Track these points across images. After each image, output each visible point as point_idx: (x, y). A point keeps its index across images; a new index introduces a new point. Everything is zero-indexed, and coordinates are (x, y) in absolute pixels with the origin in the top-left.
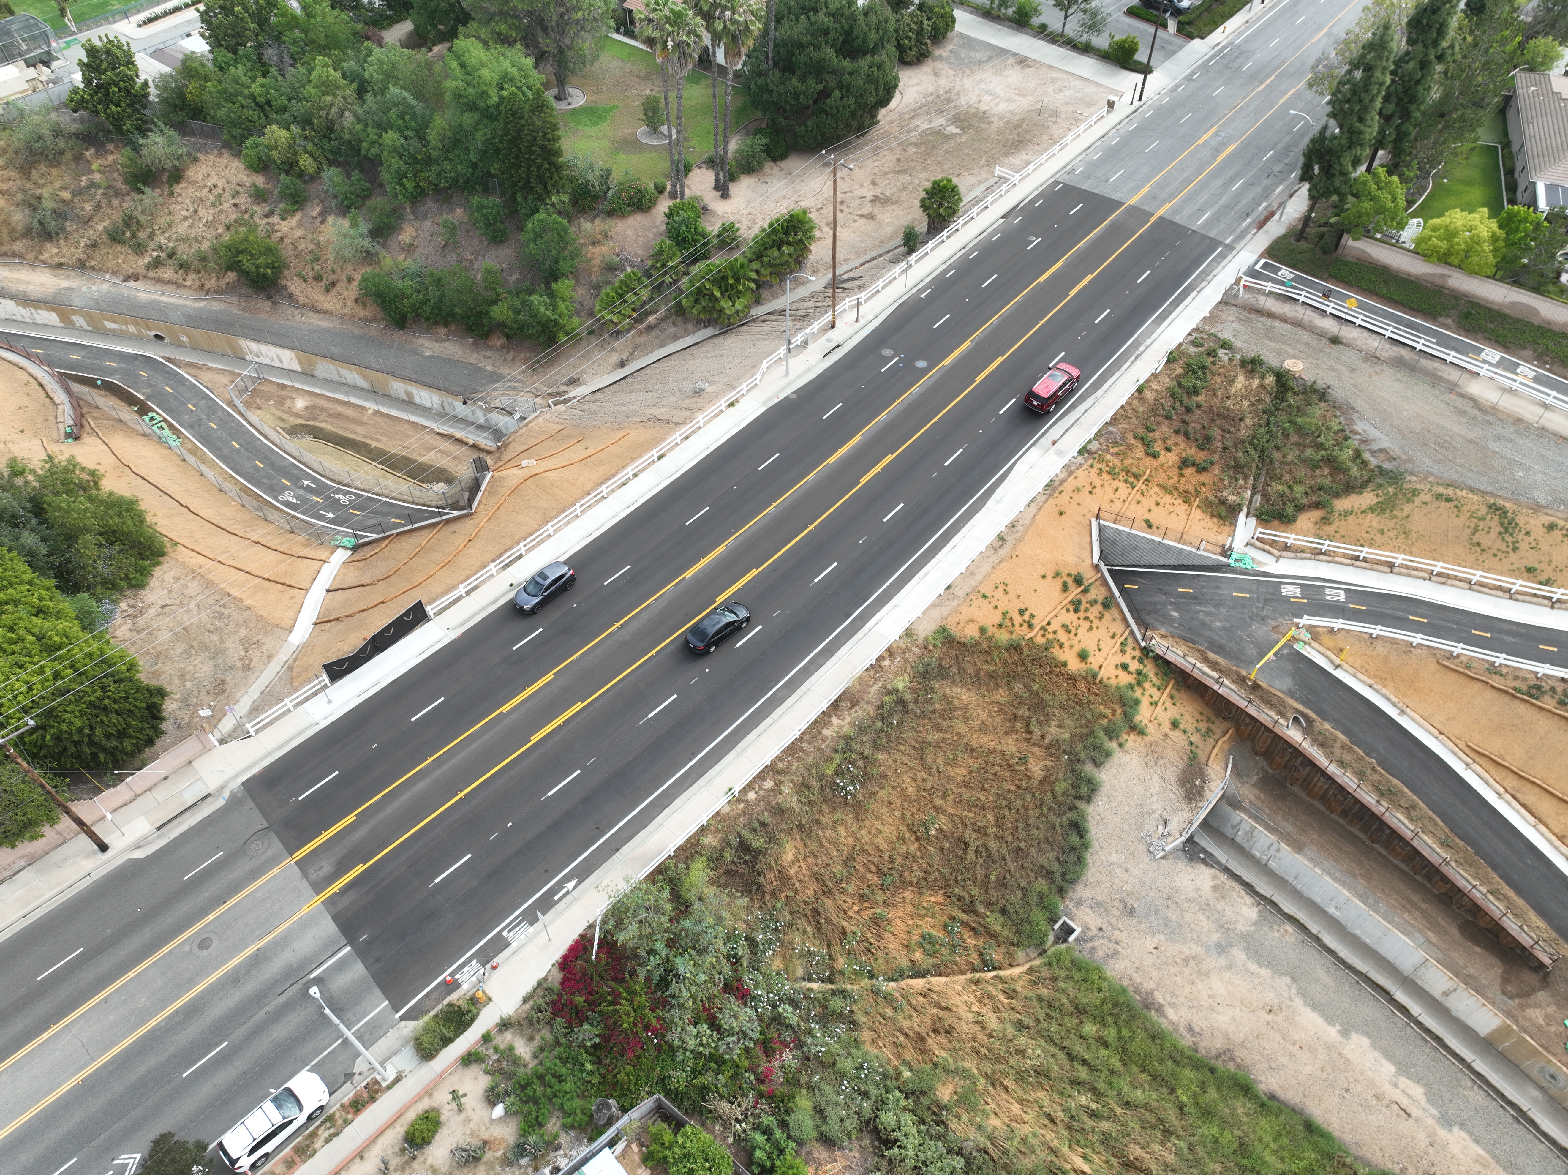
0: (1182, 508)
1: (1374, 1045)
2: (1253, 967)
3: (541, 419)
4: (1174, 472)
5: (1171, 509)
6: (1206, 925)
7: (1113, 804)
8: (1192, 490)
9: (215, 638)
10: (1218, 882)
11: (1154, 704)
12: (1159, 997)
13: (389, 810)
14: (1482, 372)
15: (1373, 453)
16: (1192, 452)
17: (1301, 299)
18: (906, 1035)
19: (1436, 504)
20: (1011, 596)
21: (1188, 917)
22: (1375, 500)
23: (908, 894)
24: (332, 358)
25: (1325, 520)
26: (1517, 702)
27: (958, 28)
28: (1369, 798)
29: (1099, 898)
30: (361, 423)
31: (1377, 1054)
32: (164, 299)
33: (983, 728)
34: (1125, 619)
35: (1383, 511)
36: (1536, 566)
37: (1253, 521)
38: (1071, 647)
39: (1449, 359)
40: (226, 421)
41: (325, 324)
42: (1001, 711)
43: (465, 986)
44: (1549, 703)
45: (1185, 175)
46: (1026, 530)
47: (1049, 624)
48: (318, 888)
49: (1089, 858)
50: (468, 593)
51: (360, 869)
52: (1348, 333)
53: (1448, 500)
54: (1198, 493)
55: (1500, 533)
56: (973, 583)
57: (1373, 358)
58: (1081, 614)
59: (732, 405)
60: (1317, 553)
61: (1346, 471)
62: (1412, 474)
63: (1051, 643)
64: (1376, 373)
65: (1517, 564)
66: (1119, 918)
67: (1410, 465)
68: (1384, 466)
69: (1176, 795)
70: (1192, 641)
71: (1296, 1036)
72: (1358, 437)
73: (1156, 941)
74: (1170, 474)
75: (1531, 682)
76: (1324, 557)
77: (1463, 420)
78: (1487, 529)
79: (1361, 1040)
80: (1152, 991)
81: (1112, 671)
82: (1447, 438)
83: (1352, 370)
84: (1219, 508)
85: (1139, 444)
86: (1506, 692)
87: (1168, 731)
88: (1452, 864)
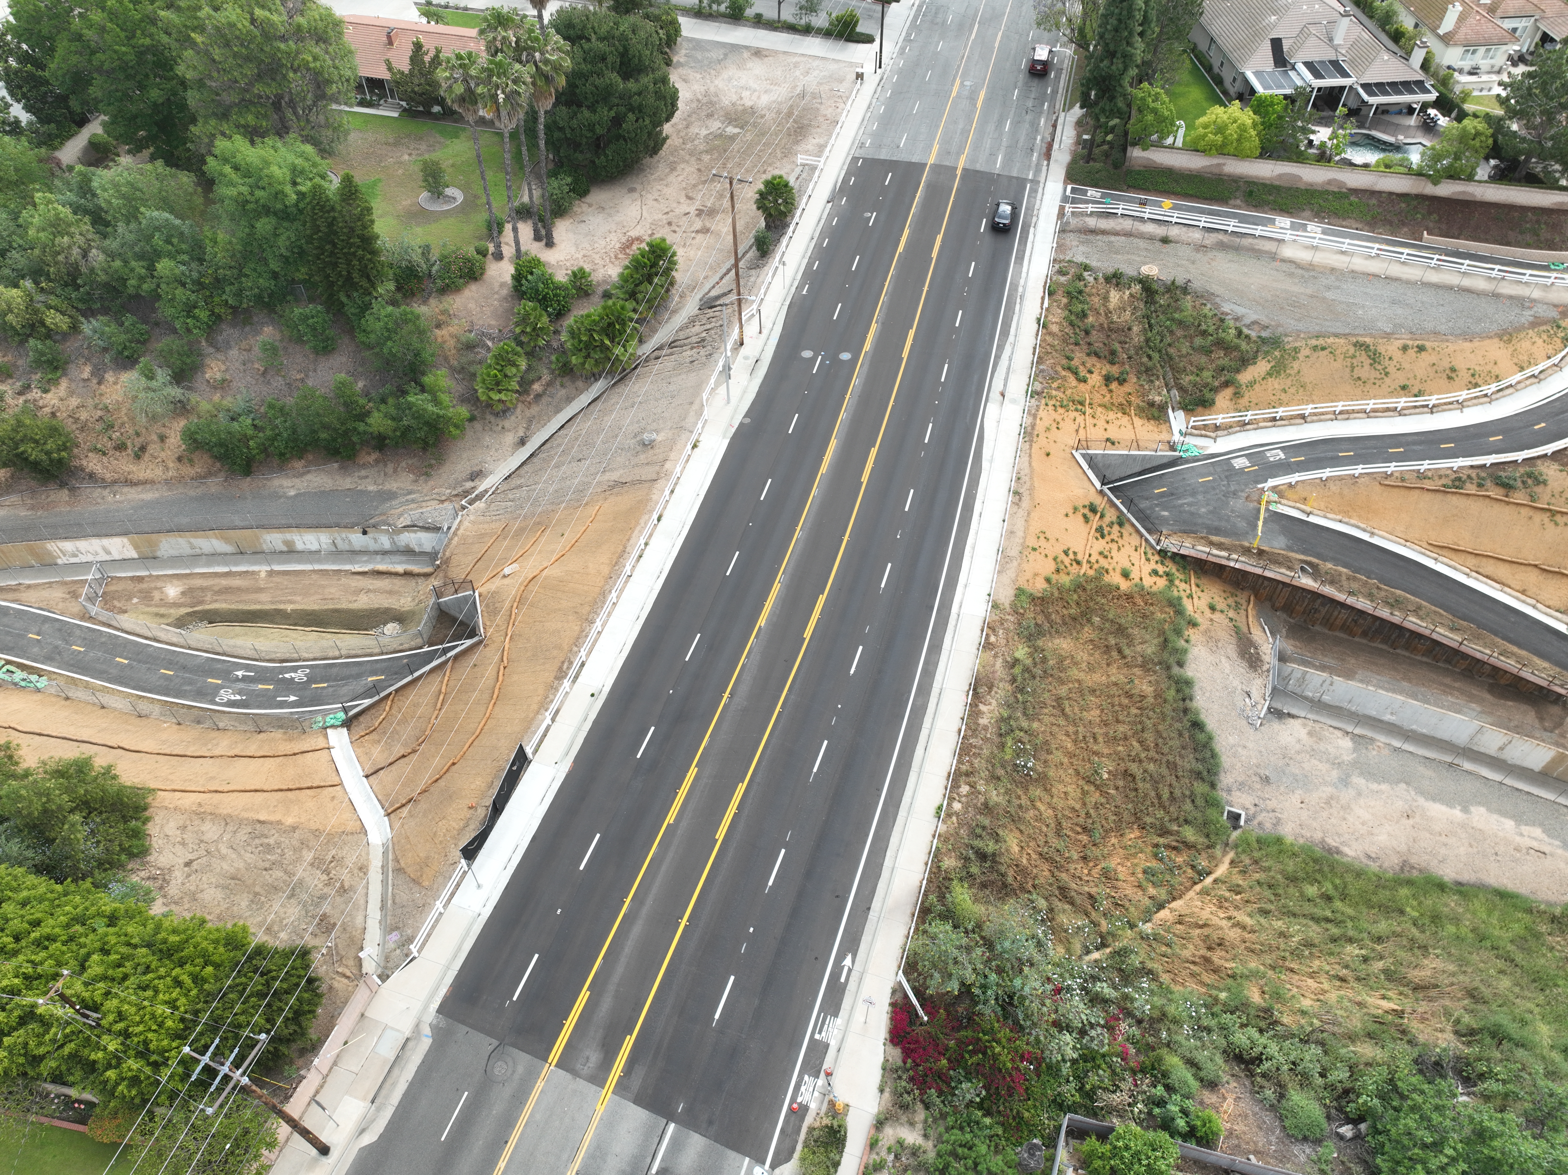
0: (1125, 420)
2: (1374, 786)
3: (466, 524)
4: (1104, 390)
5: (1118, 423)
6: (1323, 767)
7: (1208, 694)
8: (1124, 401)
9: (278, 874)
10: (1309, 728)
11: (1191, 596)
12: (1331, 842)
13: (620, 970)
14: (1287, 238)
15: (1248, 326)
16: (1107, 368)
17: (1120, 212)
18: (1194, 963)
19: (1316, 355)
20: (1052, 541)
21: (1306, 765)
22: (1269, 366)
23: (1114, 840)
24: (179, 530)
25: (1237, 395)
26: (1449, 496)
27: (685, 32)
28: (1384, 613)
29: (1240, 779)
30: (260, 590)
31: (1495, 816)
33: (1091, 669)
34: (1138, 531)
35: (1278, 373)
36: (1407, 383)
37: (1181, 414)
38: (1114, 570)
39: (1257, 233)
40: (91, 639)
41: (148, 496)
42: (1096, 647)
43: (813, 1106)
44: (1471, 489)
45: (960, 126)
46: (1031, 478)
47: (1090, 556)
48: (598, 1080)
49: (1217, 748)
50: (553, 720)
51: (629, 1042)
52: (1174, 232)
53: (1323, 349)
54: (1130, 403)
55: (1371, 365)
56: (1018, 540)
57: (1201, 248)
58: (1108, 538)
59: (695, 446)
60: (1243, 425)
61: (1237, 348)
62: (1286, 335)
63: (1100, 572)
64: (1212, 259)
65: (1393, 386)
66: (1261, 790)
67: (1281, 329)
68: (1263, 335)
69: (1243, 668)
70: (1192, 532)
71: (1437, 828)
72: (1229, 317)
73: (1298, 796)
74: (1103, 393)
75: (1452, 477)
76: (1250, 426)
77: (1296, 280)
78: (1360, 364)
79: (1479, 810)
80: (1323, 839)
81: (1150, 579)
82: (1294, 299)
83: (1192, 261)
84: (1152, 411)
85: (1068, 374)
86: (1438, 490)
87: (1211, 615)
88: (1465, 642)
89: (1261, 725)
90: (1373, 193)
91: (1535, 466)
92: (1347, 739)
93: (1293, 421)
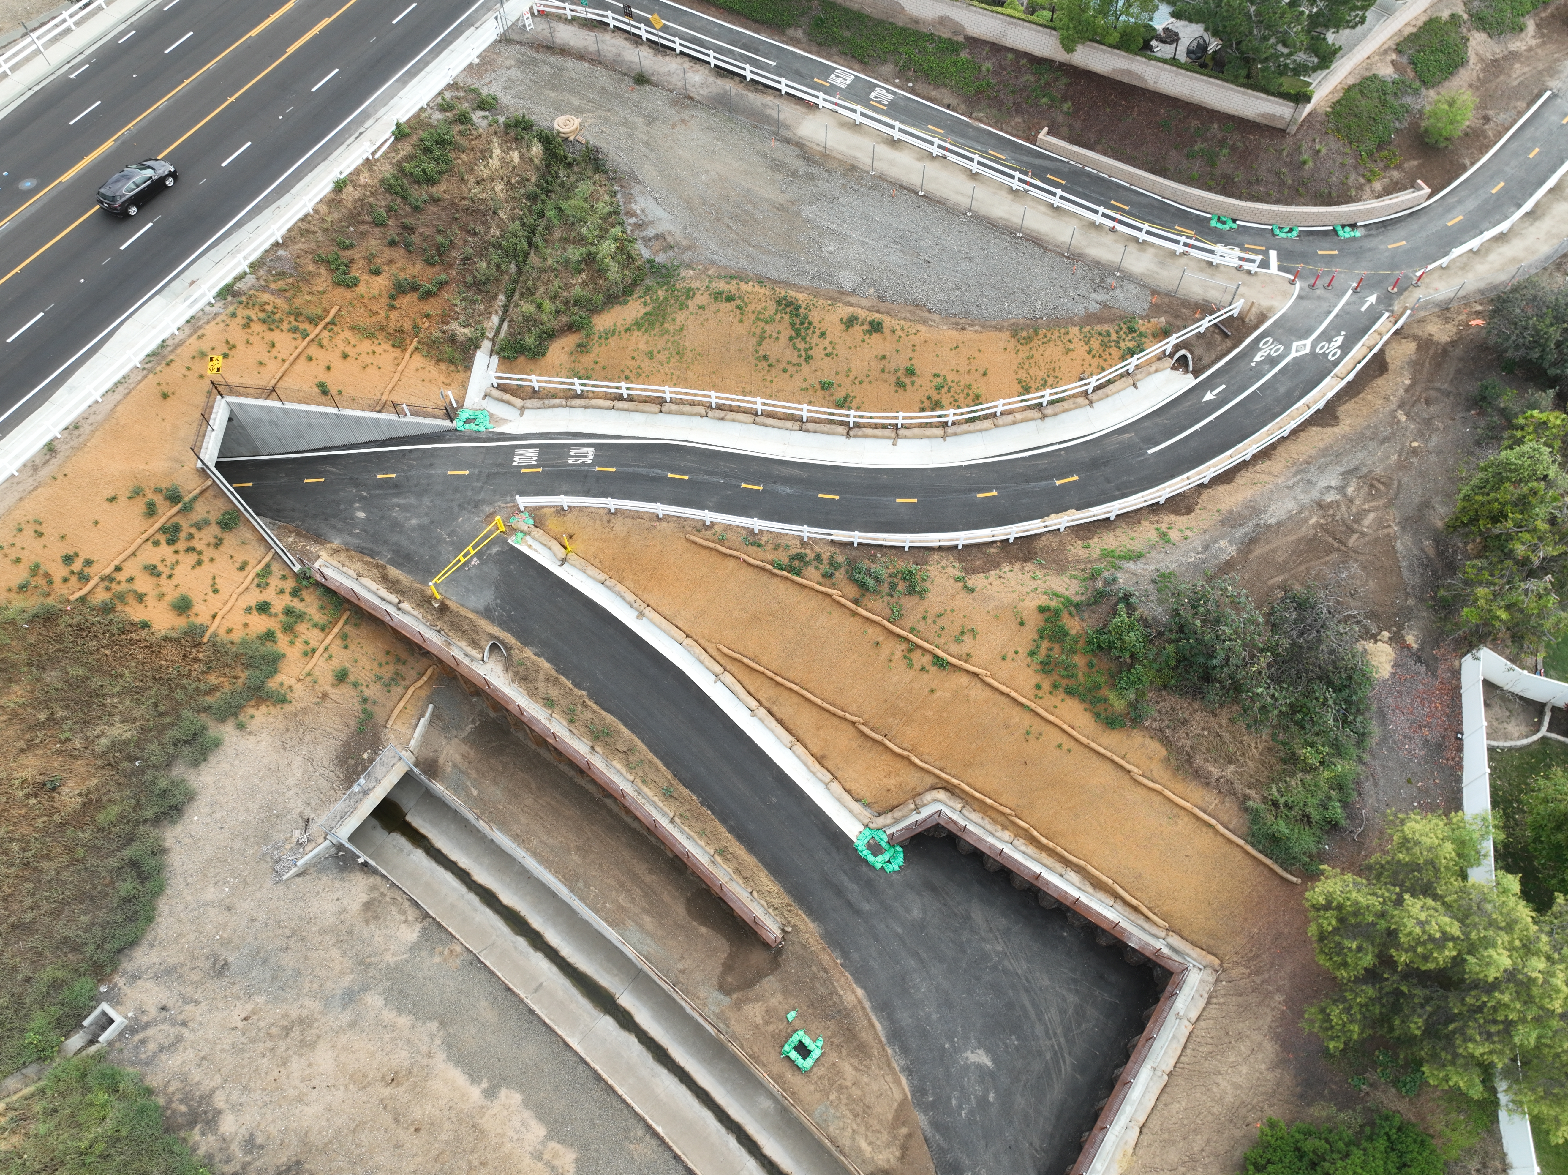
0: (387, 356)
1: (526, 1104)
2: (389, 1016)
4: (381, 305)
5: (368, 360)
6: (339, 965)
7: (218, 816)
8: (408, 326)
10: (375, 895)
11: (309, 653)
12: (220, 1100)
14: (821, 103)
15: (647, 241)
16: (415, 270)
17: (611, 22)
19: (714, 307)
20: (50, 537)
21: (314, 956)
22: (643, 311)
25: (582, 348)
26: (775, 580)
28: (580, 748)
29: (172, 961)
31: (527, 1114)
34: (262, 540)
35: (652, 324)
36: (832, 378)
38: (161, 597)
39: (785, 89)
44: (812, 577)
46: (93, 431)
47: (118, 569)
49: (163, 905)
52: (660, 67)
54: (417, 331)
55: (791, 339)
57: (685, 100)
58: (181, 545)
60: (570, 397)
61: (606, 273)
62: (689, 266)
63: (121, 597)
64: (683, 121)
65: (810, 382)
66: (196, 985)
67: (689, 254)
68: (657, 259)
69: (329, 780)
70: (372, 554)
71: (417, 1113)
72: (633, 220)
73: (249, 1007)
74: (374, 308)
75: (794, 552)
76: (578, 402)
77: (779, 177)
78: (775, 335)
79: (509, 1097)
80: (213, 1091)
81: (237, 619)
82: (749, 207)
83: (651, 120)
84: (447, 349)
85: (323, 271)
86: (763, 569)
87: (328, 688)
88: (677, 819)
89: (298, 875)
90: (996, 48)
91: (925, 562)
92: (418, 927)
93: (641, 406)
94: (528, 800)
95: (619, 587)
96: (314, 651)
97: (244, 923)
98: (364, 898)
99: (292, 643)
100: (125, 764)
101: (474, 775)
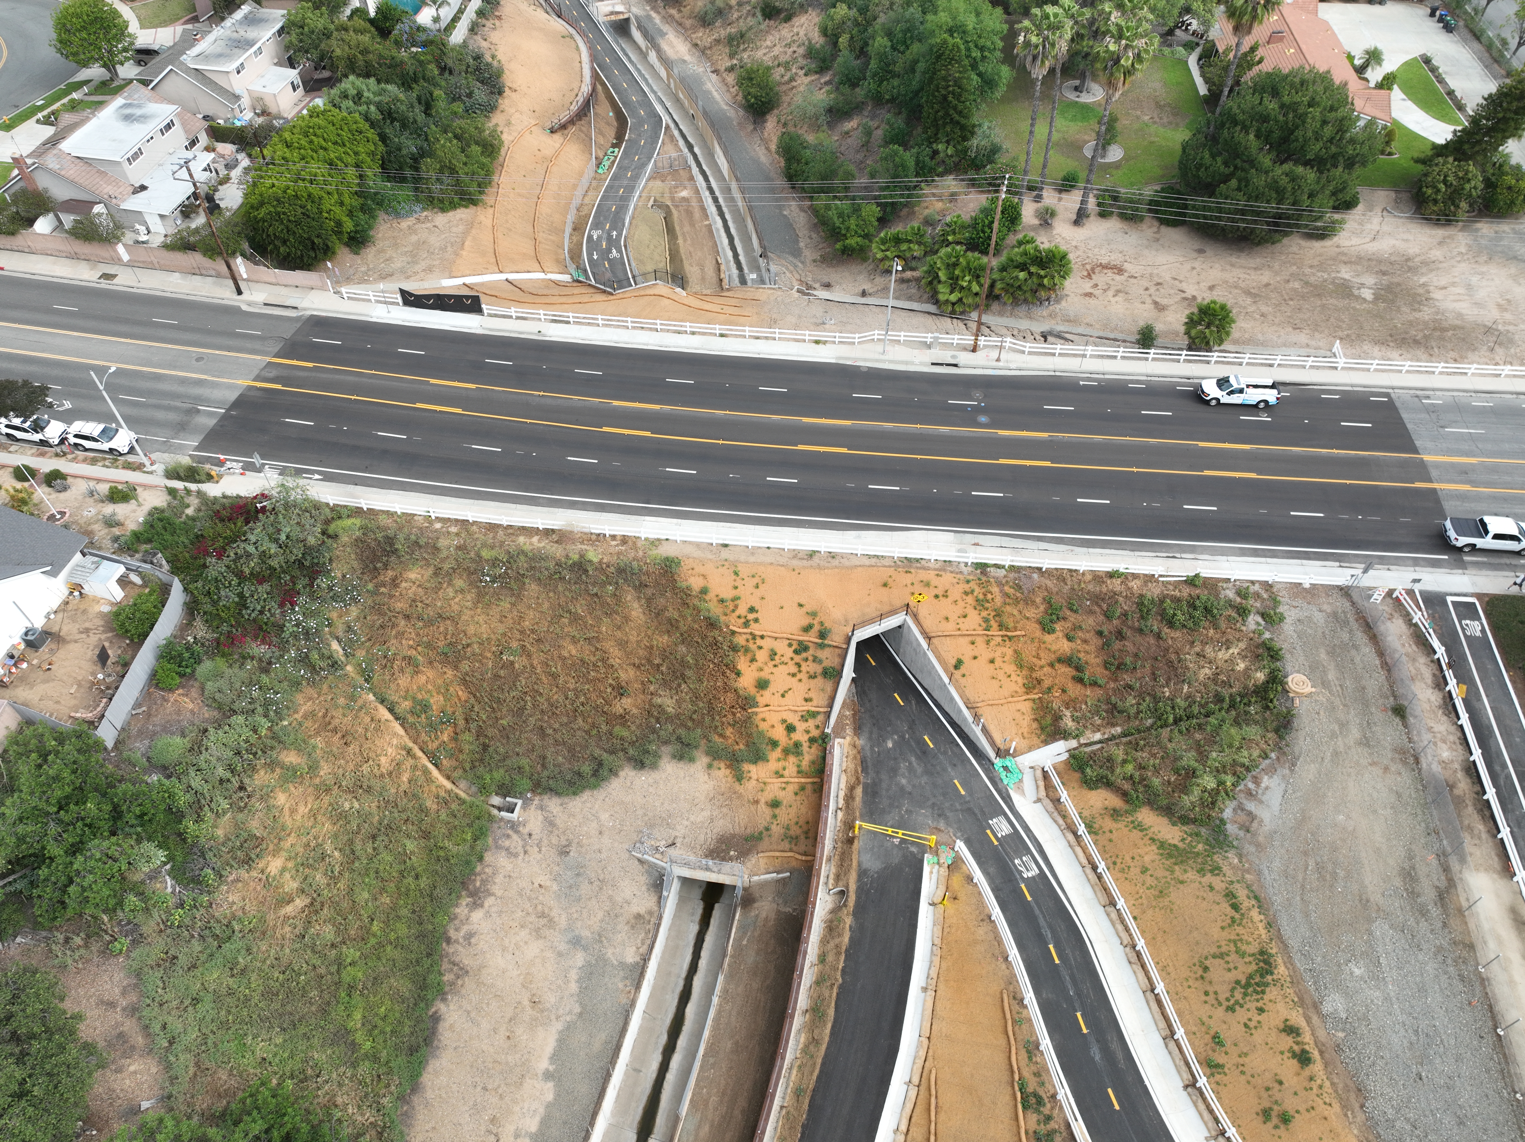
0: (1013, 686)
1: (549, 1106)
2: (573, 975)
4: (1048, 657)
5: (1001, 676)
6: (594, 922)
7: (651, 789)
8: (1047, 683)
10: (647, 917)
11: (778, 774)
12: (489, 902)
13: (323, 375)
15: (1241, 807)
16: (1093, 660)
17: (1439, 656)
19: (1219, 898)
20: (758, 593)
21: (592, 904)
22: (1175, 842)
25: (1115, 814)
26: (1009, 1089)
29: (558, 822)
30: (692, 225)
31: (541, 1110)
32: (715, 94)
33: (622, 644)
34: (833, 698)
35: (1170, 856)
36: (1228, 1044)
37: (1066, 756)
38: (760, 670)
39: (1503, 834)
40: (636, 178)
42: (649, 649)
43: (223, 469)
44: (1029, 1122)
46: (836, 567)
47: (762, 637)
48: (257, 378)
49: (586, 795)
50: (516, 318)
51: (279, 387)
53: (1235, 907)
54: (1048, 691)
55: (1238, 982)
56: (743, 558)
57: (1411, 757)
58: (797, 658)
59: (817, 342)
60: (1071, 830)
62: (1240, 856)
63: (747, 650)
64: (1386, 769)
65: (1212, 1023)
66: (551, 845)
67: (1252, 849)
68: (1229, 826)
69: (706, 840)
70: (865, 770)
71: (519, 1031)
72: (1251, 785)
73: (548, 883)
74: (1042, 655)
75: (1041, 1093)
76: (1070, 837)
77: (1398, 882)
78: (1231, 965)
79: (548, 1092)
80: (493, 894)
81: (774, 718)
82: (1341, 873)
83: (1365, 742)
84: (1049, 719)
85: (1042, 608)
86: (1012, 1072)
87: (763, 801)
88: (784, 1112)
89: (639, 860)
92: (638, 959)
93: (1098, 888)
94: (755, 985)
95: (937, 960)
96: (782, 776)
97: (596, 847)
98: (642, 911)
99: (779, 760)
100: (653, 720)
101: (756, 934)
